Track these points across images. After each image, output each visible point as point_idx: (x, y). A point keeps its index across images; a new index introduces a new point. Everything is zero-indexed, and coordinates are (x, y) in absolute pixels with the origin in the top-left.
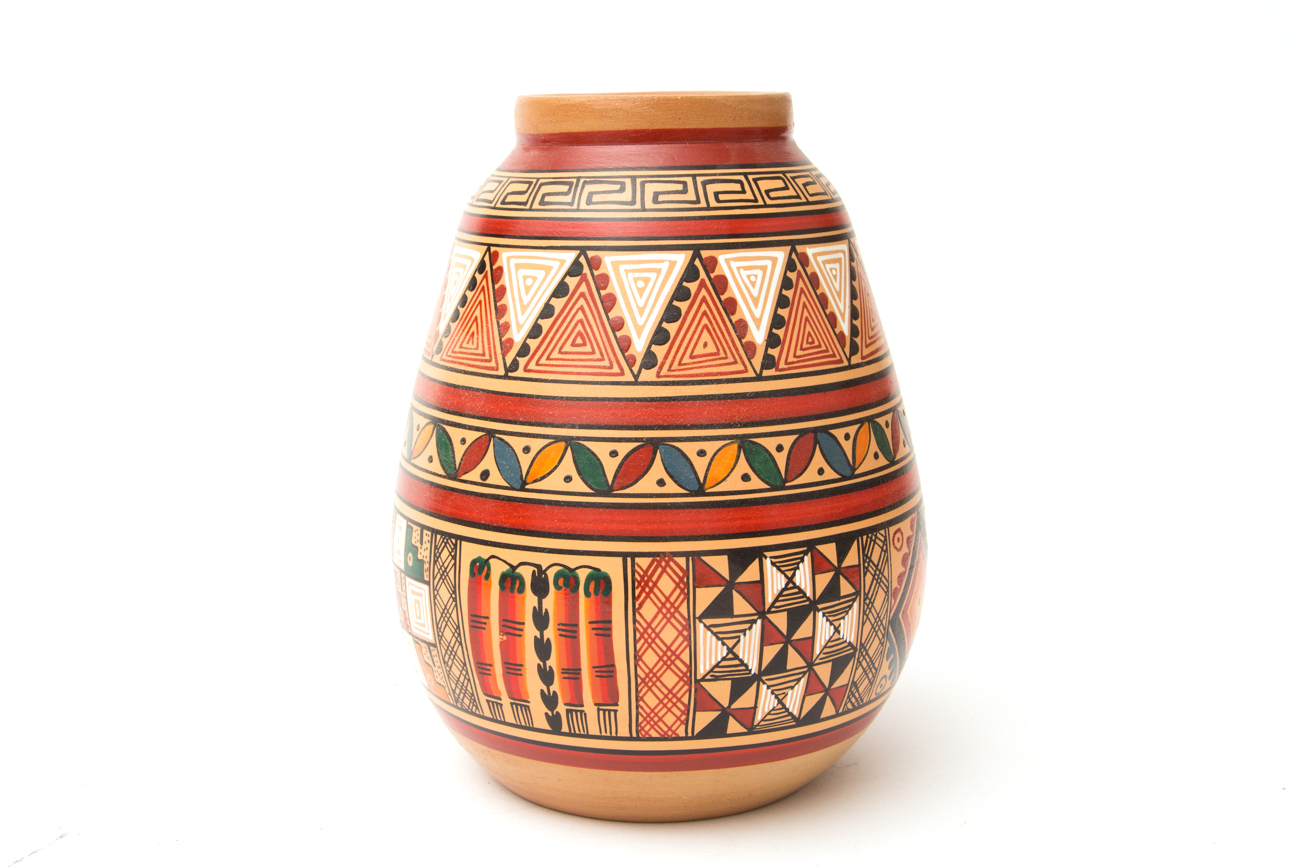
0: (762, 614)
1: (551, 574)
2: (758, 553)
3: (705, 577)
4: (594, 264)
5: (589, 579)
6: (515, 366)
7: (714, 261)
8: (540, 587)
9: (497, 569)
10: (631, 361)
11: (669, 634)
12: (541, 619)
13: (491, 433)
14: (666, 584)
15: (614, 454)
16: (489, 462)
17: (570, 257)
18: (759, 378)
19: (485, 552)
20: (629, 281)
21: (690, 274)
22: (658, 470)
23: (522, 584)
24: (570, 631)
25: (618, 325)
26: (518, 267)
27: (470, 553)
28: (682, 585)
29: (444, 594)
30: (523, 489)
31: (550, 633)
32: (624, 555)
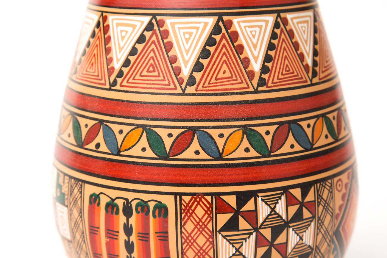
0: (256, 229)
1: (134, 204)
2: (254, 194)
3: (223, 208)
4: (161, 24)
5: (155, 207)
6: (115, 83)
7: (231, 23)
8: (128, 212)
9: (104, 200)
10: (181, 82)
11: (201, 240)
12: (128, 230)
13: (101, 122)
14: (200, 212)
15: (170, 135)
16: (100, 138)
17: (146, 19)
18: (256, 92)
19: (97, 190)
20: (180, 34)
21: (216, 30)
22: (195, 145)
23: (118, 209)
24: (144, 237)
25: (173, 60)
26: (118, 25)
28: (209, 212)
29: (76, 213)
30: (118, 155)
31: (133, 238)
32: (175, 194)
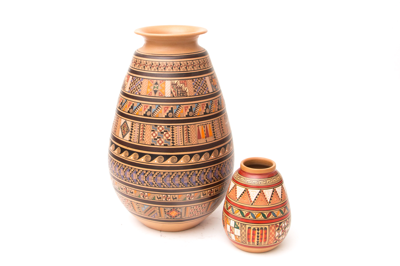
0: (282, 229)
1: (260, 228)
2: (282, 222)
3: (277, 226)
4: (262, 191)
5: (264, 228)
6: (253, 204)
7: (275, 189)
8: (258, 230)
9: (252, 228)
10: (268, 203)
11: (273, 233)
12: (258, 233)
13: (250, 212)
14: (273, 228)
15: (267, 214)
16: (250, 215)
17: (259, 191)
18: (281, 202)
19: (250, 226)
20: (267, 193)
21: (273, 191)
22: (272, 215)
23: (256, 229)
24: (262, 234)
25: (266, 198)
26: (251, 191)
27: (247, 226)
28: (275, 228)
29: (243, 231)
30: (255, 219)
31: (259, 235)
32: (268, 225)
